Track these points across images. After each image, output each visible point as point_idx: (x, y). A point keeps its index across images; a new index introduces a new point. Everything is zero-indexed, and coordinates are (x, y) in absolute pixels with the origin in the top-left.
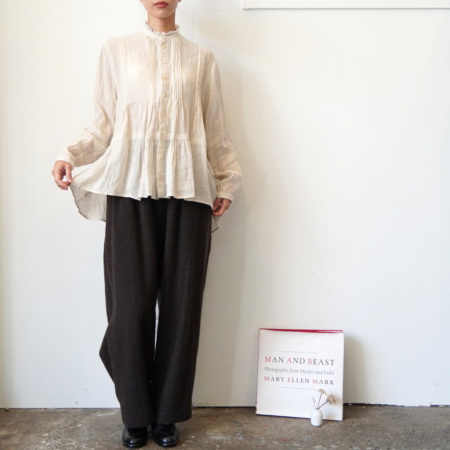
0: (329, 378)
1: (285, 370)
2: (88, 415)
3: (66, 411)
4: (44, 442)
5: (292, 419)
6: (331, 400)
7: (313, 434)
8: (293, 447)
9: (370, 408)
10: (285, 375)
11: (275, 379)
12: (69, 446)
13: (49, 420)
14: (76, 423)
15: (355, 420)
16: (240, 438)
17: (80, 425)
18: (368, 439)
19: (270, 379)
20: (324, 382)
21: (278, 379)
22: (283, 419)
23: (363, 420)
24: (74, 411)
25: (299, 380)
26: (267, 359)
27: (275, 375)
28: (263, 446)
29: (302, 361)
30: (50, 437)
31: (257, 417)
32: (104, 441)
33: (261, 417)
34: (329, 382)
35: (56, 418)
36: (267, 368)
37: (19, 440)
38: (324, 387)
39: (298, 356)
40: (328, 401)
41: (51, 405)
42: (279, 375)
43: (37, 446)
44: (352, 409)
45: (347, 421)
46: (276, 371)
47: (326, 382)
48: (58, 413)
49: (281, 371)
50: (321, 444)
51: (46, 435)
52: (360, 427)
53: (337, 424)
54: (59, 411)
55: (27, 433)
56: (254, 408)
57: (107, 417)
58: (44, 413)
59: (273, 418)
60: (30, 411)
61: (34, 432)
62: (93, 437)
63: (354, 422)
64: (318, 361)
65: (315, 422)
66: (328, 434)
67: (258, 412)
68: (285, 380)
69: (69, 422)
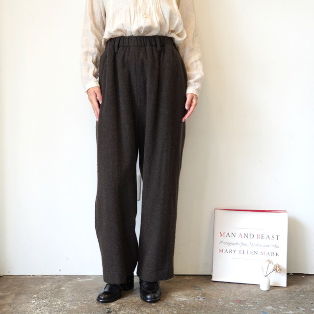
0: (275, 250)
1: (237, 244)
2: (70, 280)
3: (51, 278)
4: (33, 302)
5: (243, 285)
6: (277, 269)
7: (263, 297)
8: (247, 307)
9: (308, 277)
10: (237, 248)
11: (228, 251)
12: (55, 305)
13: (37, 285)
14: (60, 286)
15: (297, 287)
16: (201, 299)
17: (63, 288)
18: (311, 302)
19: (224, 251)
20: (270, 254)
21: (230, 251)
22: (235, 285)
23: (304, 286)
24: (59, 277)
25: (249, 252)
26: (222, 235)
27: (228, 248)
28: (221, 306)
29: (252, 236)
30: (38, 298)
31: (213, 283)
32: (85, 301)
33: (217, 284)
34: (275, 254)
35: (43, 283)
36: (221, 242)
37: (12, 300)
38: (271, 258)
39: (248, 232)
40: (275, 270)
41: (38, 273)
42: (232, 247)
43: (28, 305)
44: (294, 278)
45: (291, 287)
46: (229, 244)
47: (272, 254)
48: (44, 279)
49: (234, 244)
50: (271, 305)
51: (35, 296)
52: (303, 292)
53: (282, 290)
54: (45, 277)
55: (19, 294)
56: (211, 276)
57: (86, 282)
58: (32, 278)
59: (226, 284)
60: (20, 277)
61: (25, 294)
62: (75, 298)
63: (296, 288)
64: (265, 236)
65: (264, 287)
66: (276, 298)
67: (213, 279)
68: (237, 252)
69: (54, 286)
